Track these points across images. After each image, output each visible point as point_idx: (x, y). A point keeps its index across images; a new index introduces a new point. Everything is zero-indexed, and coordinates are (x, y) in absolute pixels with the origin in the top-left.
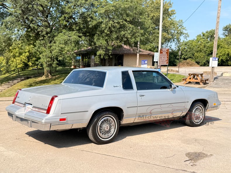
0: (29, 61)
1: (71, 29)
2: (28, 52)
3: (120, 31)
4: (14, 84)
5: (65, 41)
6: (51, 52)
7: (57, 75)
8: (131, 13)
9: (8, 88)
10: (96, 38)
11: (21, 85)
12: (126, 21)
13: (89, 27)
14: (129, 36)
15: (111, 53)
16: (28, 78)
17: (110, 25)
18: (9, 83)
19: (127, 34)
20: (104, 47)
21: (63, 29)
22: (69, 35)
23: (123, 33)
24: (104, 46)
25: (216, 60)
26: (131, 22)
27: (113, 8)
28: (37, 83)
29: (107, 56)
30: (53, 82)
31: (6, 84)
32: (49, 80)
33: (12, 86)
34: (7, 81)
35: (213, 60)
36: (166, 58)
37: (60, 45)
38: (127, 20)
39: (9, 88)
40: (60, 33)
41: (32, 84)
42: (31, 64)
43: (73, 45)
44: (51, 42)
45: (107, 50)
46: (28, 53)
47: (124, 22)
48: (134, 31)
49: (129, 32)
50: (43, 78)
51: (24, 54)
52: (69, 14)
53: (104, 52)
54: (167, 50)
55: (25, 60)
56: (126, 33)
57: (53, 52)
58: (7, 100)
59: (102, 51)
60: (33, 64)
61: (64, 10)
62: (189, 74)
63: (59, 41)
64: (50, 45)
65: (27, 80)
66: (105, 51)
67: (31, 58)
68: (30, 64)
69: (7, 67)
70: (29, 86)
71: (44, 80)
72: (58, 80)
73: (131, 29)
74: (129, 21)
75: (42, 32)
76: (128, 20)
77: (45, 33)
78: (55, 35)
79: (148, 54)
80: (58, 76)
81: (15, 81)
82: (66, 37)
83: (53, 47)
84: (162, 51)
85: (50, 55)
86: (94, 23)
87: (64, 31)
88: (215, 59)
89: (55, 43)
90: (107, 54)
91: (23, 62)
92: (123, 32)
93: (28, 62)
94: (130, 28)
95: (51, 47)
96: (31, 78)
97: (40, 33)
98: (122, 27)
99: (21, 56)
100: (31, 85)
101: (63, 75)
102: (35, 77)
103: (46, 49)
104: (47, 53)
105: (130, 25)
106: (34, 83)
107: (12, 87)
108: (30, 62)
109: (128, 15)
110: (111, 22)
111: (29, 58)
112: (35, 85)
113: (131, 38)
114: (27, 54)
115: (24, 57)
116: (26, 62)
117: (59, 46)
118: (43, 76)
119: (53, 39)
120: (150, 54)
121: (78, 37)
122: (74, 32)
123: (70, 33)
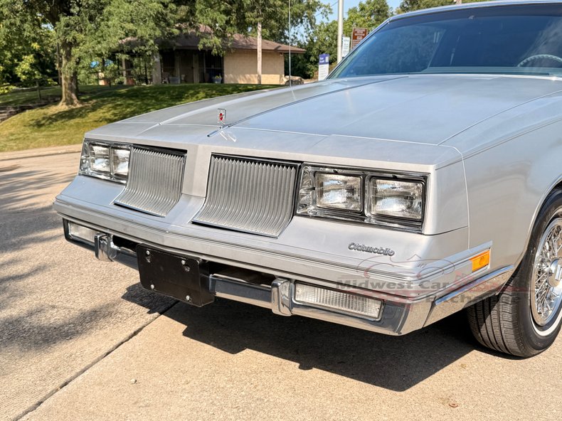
7: (91, 99)
11: (13, 125)
16: (23, 109)
20: (219, 28)
28: (52, 119)
32: (80, 111)
37: (123, 25)
41: (40, 122)
43: (152, 24)
50: (62, 107)
58: (7, 157)
65: (23, 114)
70: (33, 126)
71: (66, 112)
72: (102, 111)
80: (95, 101)
84: (356, 34)
96: (30, 108)
100: (39, 125)
101: (106, 99)
102: (41, 106)
103: (85, 35)
106: (44, 118)
112: (51, 123)
118: (61, 103)
119: (100, 11)
120: (279, 49)
121: (161, 6)
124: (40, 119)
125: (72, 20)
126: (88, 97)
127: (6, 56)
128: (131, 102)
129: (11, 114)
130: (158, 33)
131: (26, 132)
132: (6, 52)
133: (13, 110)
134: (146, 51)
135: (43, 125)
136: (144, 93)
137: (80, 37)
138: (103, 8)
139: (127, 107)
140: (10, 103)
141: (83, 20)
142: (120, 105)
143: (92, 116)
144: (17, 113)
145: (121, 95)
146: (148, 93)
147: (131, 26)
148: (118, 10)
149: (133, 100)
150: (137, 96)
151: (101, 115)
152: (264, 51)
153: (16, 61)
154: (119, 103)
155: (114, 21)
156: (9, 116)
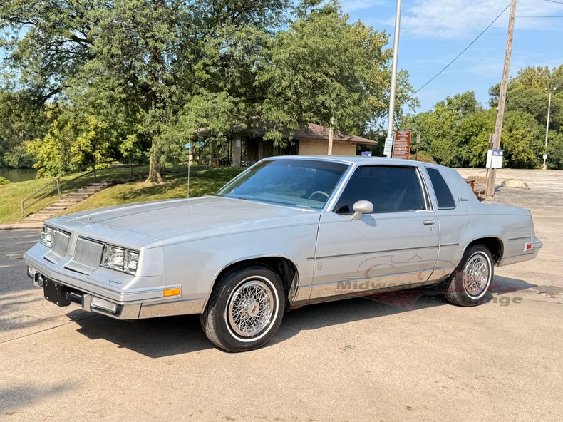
1: (215, 89)
2: (94, 130)
3: (314, 95)
4: (89, 195)
5: (206, 111)
7: (173, 178)
8: (336, 60)
9: (78, 202)
10: (265, 105)
11: (104, 197)
12: (327, 75)
13: (254, 84)
14: (333, 105)
15: (294, 136)
16: (115, 184)
17: (298, 82)
18: (76, 192)
19: (328, 101)
21: (200, 88)
22: (215, 100)
23: (320, 98)
24: (282, 123)
25: (499, 155)
26: (339, 78)
27: (305, 50)
28: (136, 194)
29: (285, 142)
30: (169, 191)
31: (72, 195)
32: (161, 188)
33: (86, 198)
34: (70, 188)
35: (493, 155)
36: (406, 149)
37: (198, 120)
38: (330, 73)
39: (80, 203)
40: (196, 96)
41: (126, 195)
42: (99, 155)
44: (175, 112)
45: (286, 130)
46: (94, 132)
47: (324, 77)
48: (341, 94)
49: (332, 96)
50: (147, 184)
51: (84, 135)
52: (212, 58)
53: (281, 135)
54: (407, 134)
55: (86, 147)
56: (326, 99)
59: (277, 133)
60: (102, 155)
61: (202, 50)
63: (196, 111)
64: (174, 118)
65: (113, 187)
66: (282, 132)
67: (101, 144)
68: (97, 155)
69: (65, 161)
70: (120, 198)
71: (150, 188)
72: (179, 189)
73: (337, 91)
74: (333, 76)
76: (332, 73)
77: (168, 94)
78: (184, 98)
79: (348, 141)
80: (176, 180)
81: (91, 189)
82: (209, 104)
84: (398, 135)
86: (266, 77)
87: (202, 90)
88: (498, 153)
89: (184, 114)
90: (286, 139)
91: (83, 151)
93: (93, 152)
94: (335, 89)
95: (176, 121)
96: (121, 183)
98: (318, 86)
99: (79, 139)
100: (125, 198)
101: (186, 178)
102: (131, 182)
103: (167, 125)
104: (171, 134)
105: (337, 85)
106: (130, 192)
107: (85, 200)
108: (98, 151)
109: (331, 65)
110: (300, 77)
111: (95, 143)
112: (135, 197)
113: (336, 109)
114: (92, 134)
115: (84, 141)
116: (89, 150)
117: (196, 121)
118: (147, 180)
119: (182, 107)
120: (352, 140)
121: (232, 104)
122: (224, 94)
123: (214, 94)
124: (127, 192)
125: (158, 112)
126: (172, 176)
127: (113, 134)
128: (207, 182)
129: (104, 187)
130: (227, 127)
131: (114, 203)
132: (113, 131)
133: (106, 184)
134: (216, 142)
135: (128, 198)
136: (219, 175)
137: (163, 127)
138: (184, 104)
139: (201, 187)
140: (106, 177)
141: (166, 113)
142: (196, 185)
143: (170, 193)
144: (110, 186)
145: (200, 176)
146: (222, 175)
147: (204, 121)
148: (195, 107)
149: (209, 180)
150: (213, 178)
151: (178, 192)
152: (335, 142)
153: (121, 139)
154: (196, 183)
155: (192, 116)
156: (102, 189)
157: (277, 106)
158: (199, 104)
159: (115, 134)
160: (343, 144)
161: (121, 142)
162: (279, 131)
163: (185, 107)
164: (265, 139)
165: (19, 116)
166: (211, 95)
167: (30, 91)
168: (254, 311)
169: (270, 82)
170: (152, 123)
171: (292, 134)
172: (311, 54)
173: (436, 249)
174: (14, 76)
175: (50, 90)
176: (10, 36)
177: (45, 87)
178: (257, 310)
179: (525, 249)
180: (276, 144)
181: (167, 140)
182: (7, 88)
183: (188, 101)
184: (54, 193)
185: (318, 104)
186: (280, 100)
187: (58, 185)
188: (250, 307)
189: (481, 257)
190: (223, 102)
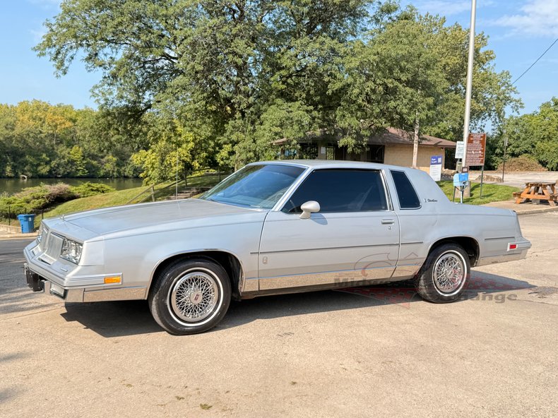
0: (193, 159)
1: (291, 99)
2: (193, 141)
3: (387, 101)
5: (280, 120)
6: (254, 141)
8: (409, 66)
10: (339, 113)
12: (399, 80)
13: (327, 93)
14: (405, 111)
15: (367, 141)
16: (203, 191)
17: (369, 89)
18: (169, 199)
19: (401, 107)
20: (354, 131)
21: (276, 98)
22: (290, 109)
23: (392, 104)
24: (355, 129)
26: (408, 83)
27: (375, 57)
29: (359, 148)
34: (164, 195)
36: (480, 152)
37: (272, 129)
38: (402, 79)
40: (272, 106)
42: (197, 164)
43: (296, 127)
44: (253, 123)
45: (359, 137)
46: (193, 143)
47: (396, 83)
48: (414, 99)
49: (404, 102)
51: (184, 146)
52: (288, 69)
53: (354, 141)
54: (481, 137)
55: (186, 157)
56: (399, 105)
57: (258, 142)
59: (350, 139)
60: (200, 164)
61: (279, 62)
62: (527, 184)
63: (271, 121)
64: (252, 128)
65: (201, 194)
66: (355, 139)
67: (199, 154)
68: (196, 164)
69: (162, 170)
73: (409, 96)
74: (405, 82)
75: (240, 104)
76: (404, 78)
77: (245, 105)
78: (261, 109)
79: (436, 145)
81: (181, 196)
82: (283, 114)
83: (260, 133)
84: (471, 139)
85: (253, 146)
86: (338, 85)
87: (279, 101)
89: (261, 124)
90: (360, 145)
91: (183, 161)
92: (392, 102)
93: (192, 161)
94: (407, 94)
95: (254, 131)
97: (236, 106)
98: (390, 92)
99: (180, 149)
103: (246, 135)
104: (248, 143)
105: (408, 89)
108: (196, 161)
109: (402, 70)
110: (370, 84)
111: (193, 153)
113: (409, 114)
114: (191, 145)
115: (184, 152)
116: (188, 160)
117: (270, 130)
119: (259, 117)
120: (440, 144)
121: (305, 113)
122: (298, 104)
123: (290, 104)
127: (210, 145)
129: (194, 194)
130: (301, 135)
132: (210, 142)
133: (195, 191)
137: (242, 136)
138: (261, 114)
140: (197, 184)
144: (198, 193)
147: (278, 129)
148: (270, 116)
152: (420, 146)
153: (217, 149)
155: (267, 125)
156: (191, 196)
157: (352, 113)
158: (275, 113)
159: (212, 144)
160: (431, 148)
161: (218, 152)
162: (352, 138)
163: (261, 117)
164: (340, 145)
165: (117, 129)
166: (286, 105)
167: (127, 106)
168: (196, 299)
169: (344, 90)
170: (232, 133)
171: (366, 139)
172: (382, 61)
173: (397, 247)
174: (111, 93)
175: (145, 105)
176: (109, 56)
177: (140, 102)
178: (200, 298)
179: (508, 249)
180: (350, 150)
181: (244, 148)
182: (106, 104)
183: (266, 111)
184: (149, 200)
185: (390, 110)
186: (353, 107)
187: (153, 193)
188: (193, 295)
189: (455, 256)
190: (298, 111)
